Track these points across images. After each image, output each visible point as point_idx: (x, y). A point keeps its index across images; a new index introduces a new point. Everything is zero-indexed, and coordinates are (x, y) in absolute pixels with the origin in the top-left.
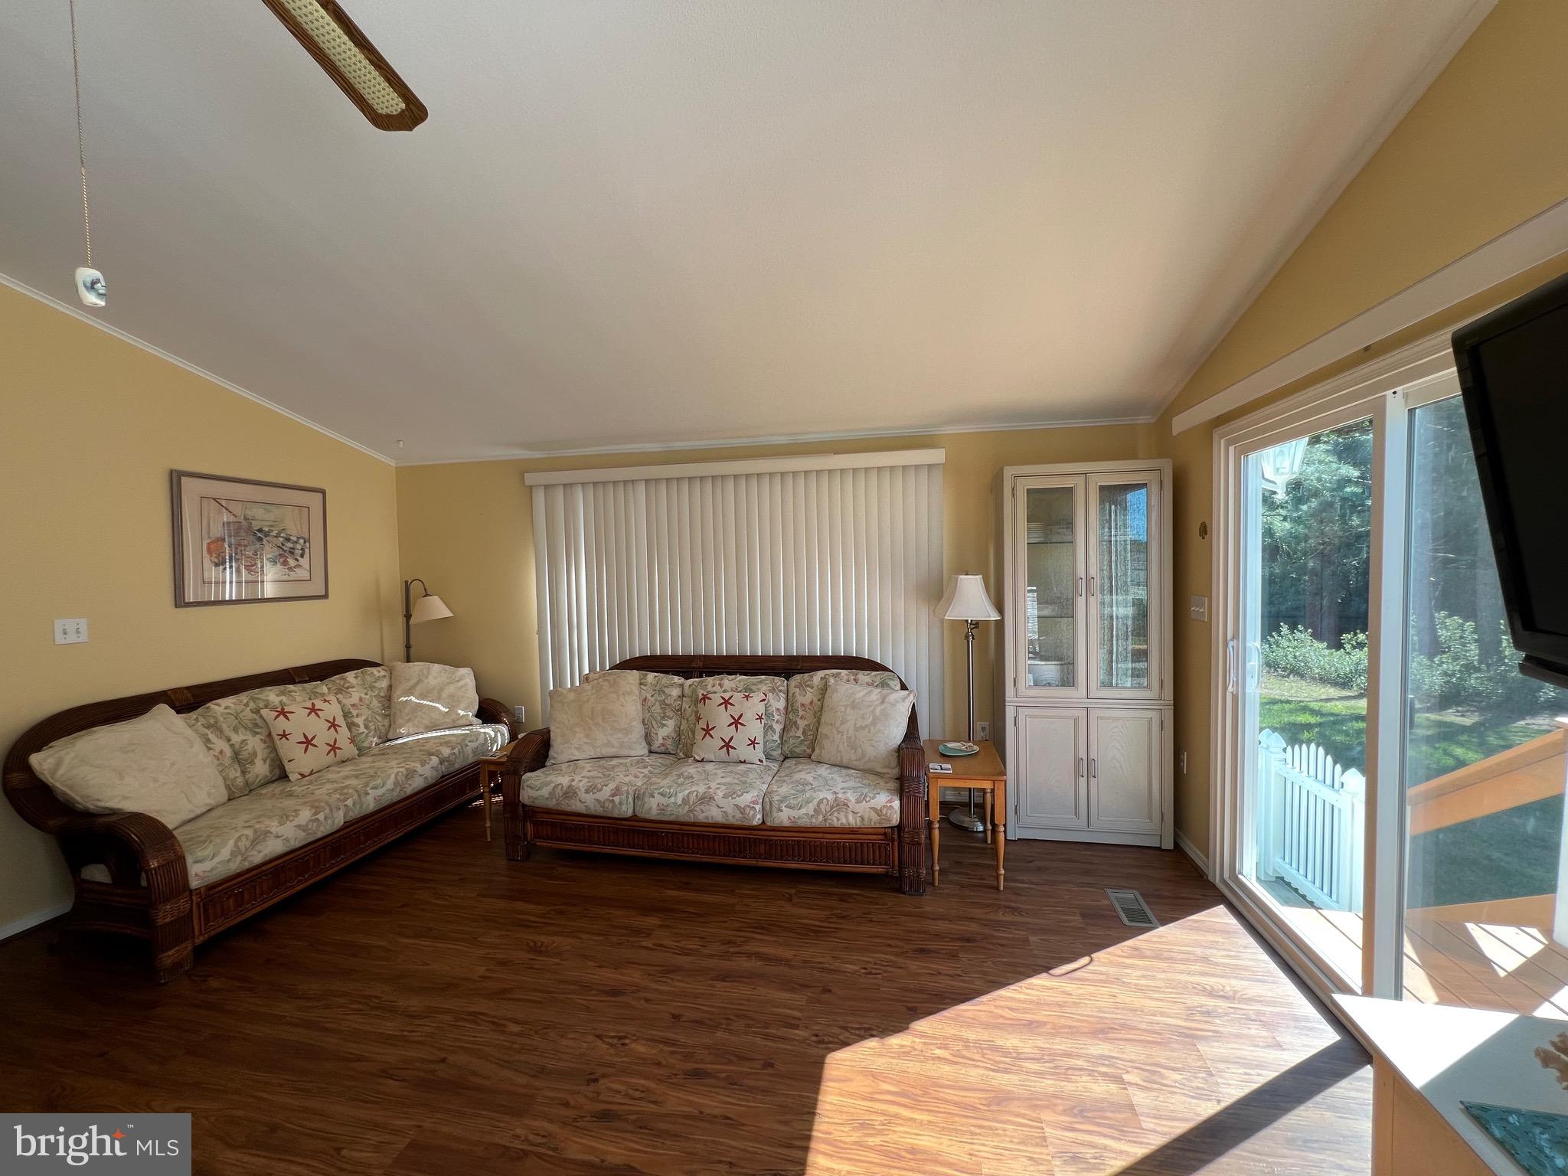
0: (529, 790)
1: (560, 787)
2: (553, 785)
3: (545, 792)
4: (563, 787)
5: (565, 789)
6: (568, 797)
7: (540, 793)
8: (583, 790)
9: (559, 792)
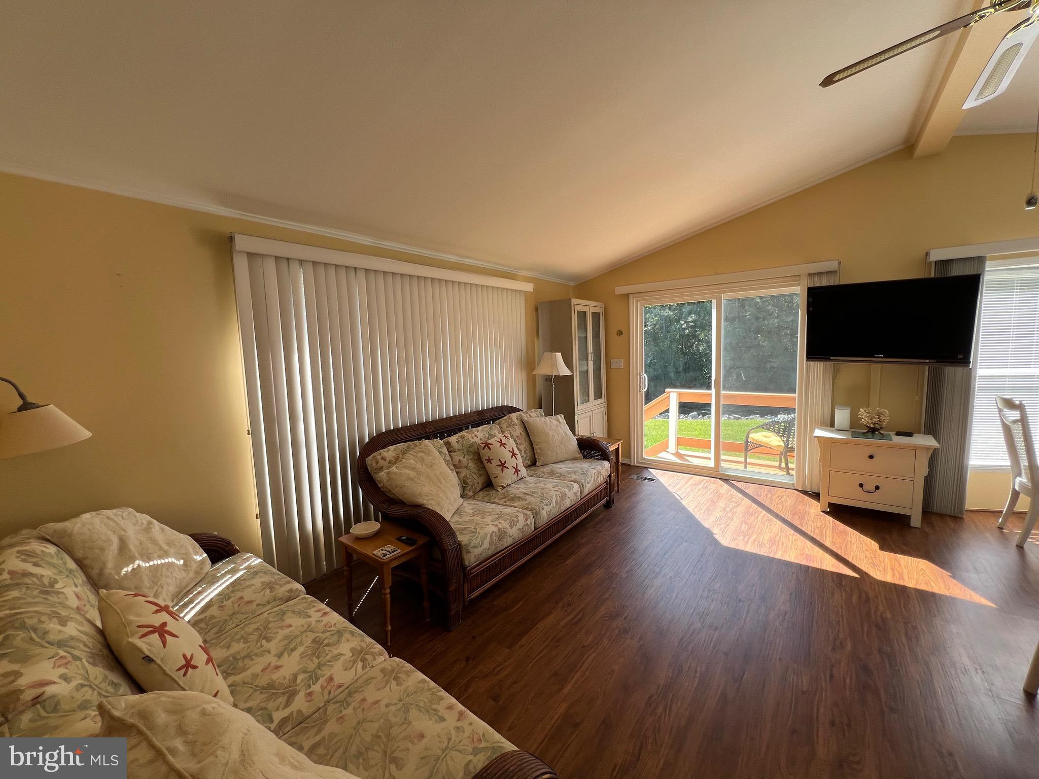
0: (475, 550)
1: (494, 534)
2: (489, 536)
3: (486, 545)
4: (495, 533)
5: (498, 534)
6: (502, 538)
7: (483, 547)
8: (508, 527)
9: (495, 538)
